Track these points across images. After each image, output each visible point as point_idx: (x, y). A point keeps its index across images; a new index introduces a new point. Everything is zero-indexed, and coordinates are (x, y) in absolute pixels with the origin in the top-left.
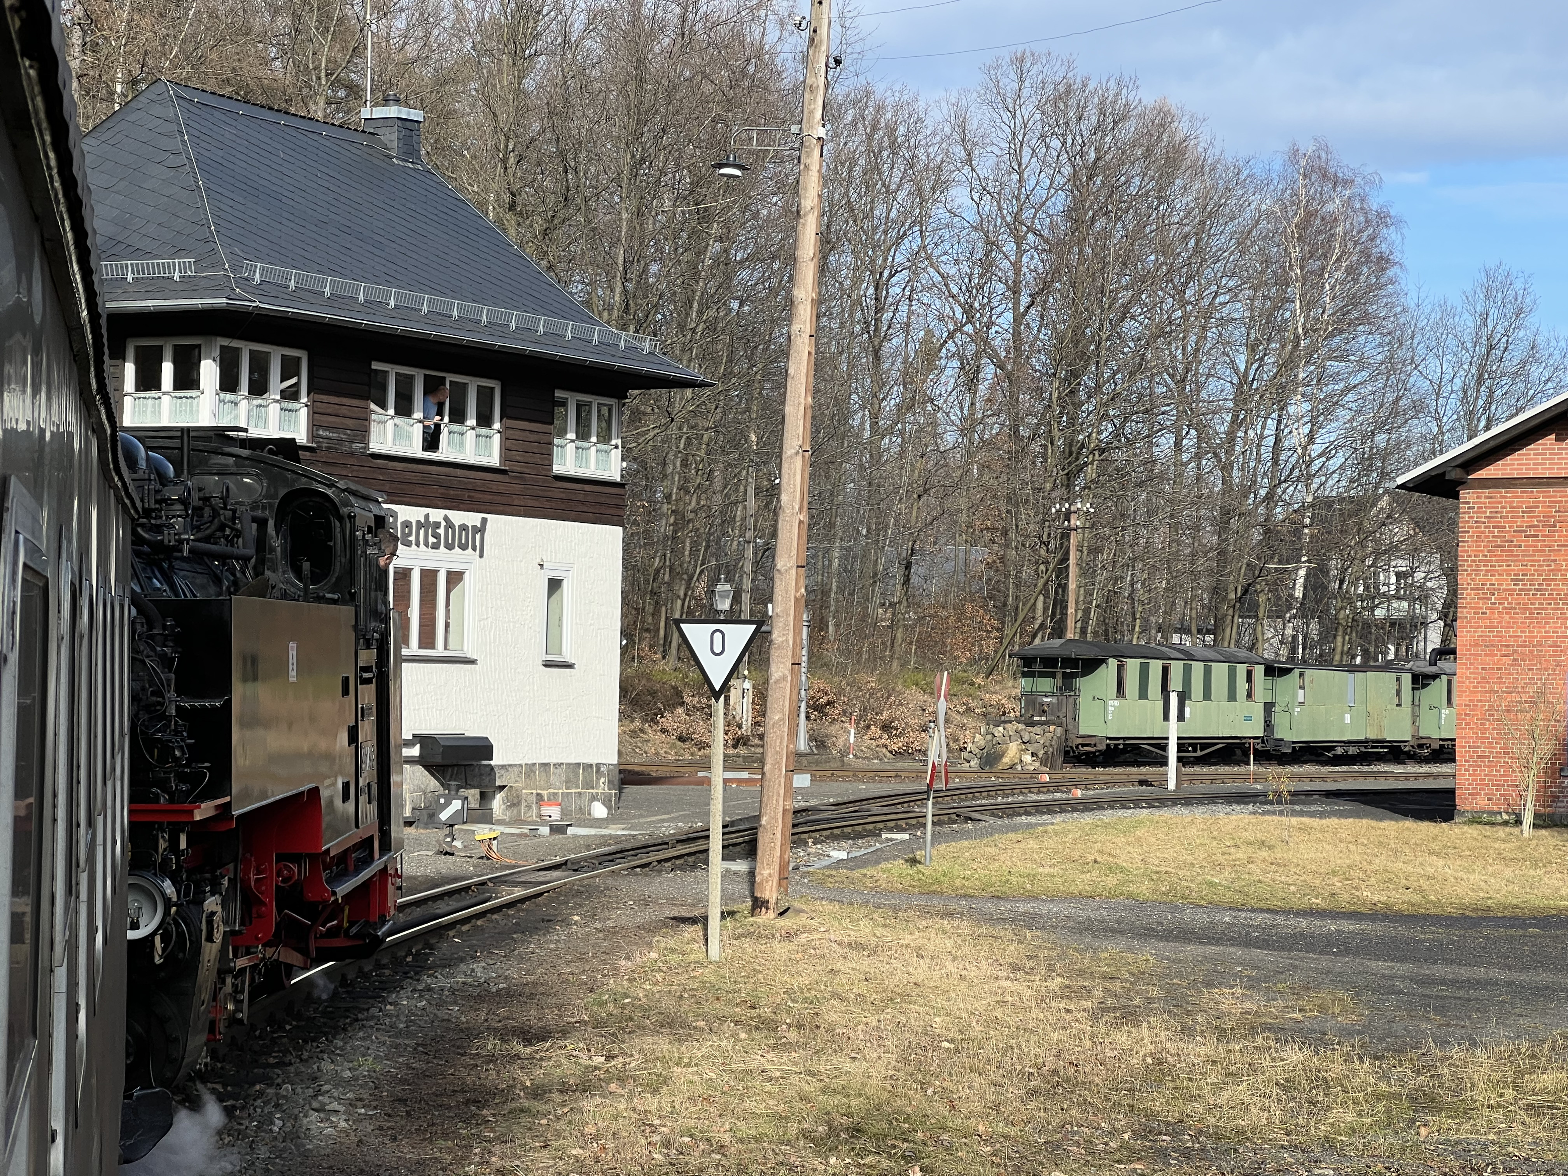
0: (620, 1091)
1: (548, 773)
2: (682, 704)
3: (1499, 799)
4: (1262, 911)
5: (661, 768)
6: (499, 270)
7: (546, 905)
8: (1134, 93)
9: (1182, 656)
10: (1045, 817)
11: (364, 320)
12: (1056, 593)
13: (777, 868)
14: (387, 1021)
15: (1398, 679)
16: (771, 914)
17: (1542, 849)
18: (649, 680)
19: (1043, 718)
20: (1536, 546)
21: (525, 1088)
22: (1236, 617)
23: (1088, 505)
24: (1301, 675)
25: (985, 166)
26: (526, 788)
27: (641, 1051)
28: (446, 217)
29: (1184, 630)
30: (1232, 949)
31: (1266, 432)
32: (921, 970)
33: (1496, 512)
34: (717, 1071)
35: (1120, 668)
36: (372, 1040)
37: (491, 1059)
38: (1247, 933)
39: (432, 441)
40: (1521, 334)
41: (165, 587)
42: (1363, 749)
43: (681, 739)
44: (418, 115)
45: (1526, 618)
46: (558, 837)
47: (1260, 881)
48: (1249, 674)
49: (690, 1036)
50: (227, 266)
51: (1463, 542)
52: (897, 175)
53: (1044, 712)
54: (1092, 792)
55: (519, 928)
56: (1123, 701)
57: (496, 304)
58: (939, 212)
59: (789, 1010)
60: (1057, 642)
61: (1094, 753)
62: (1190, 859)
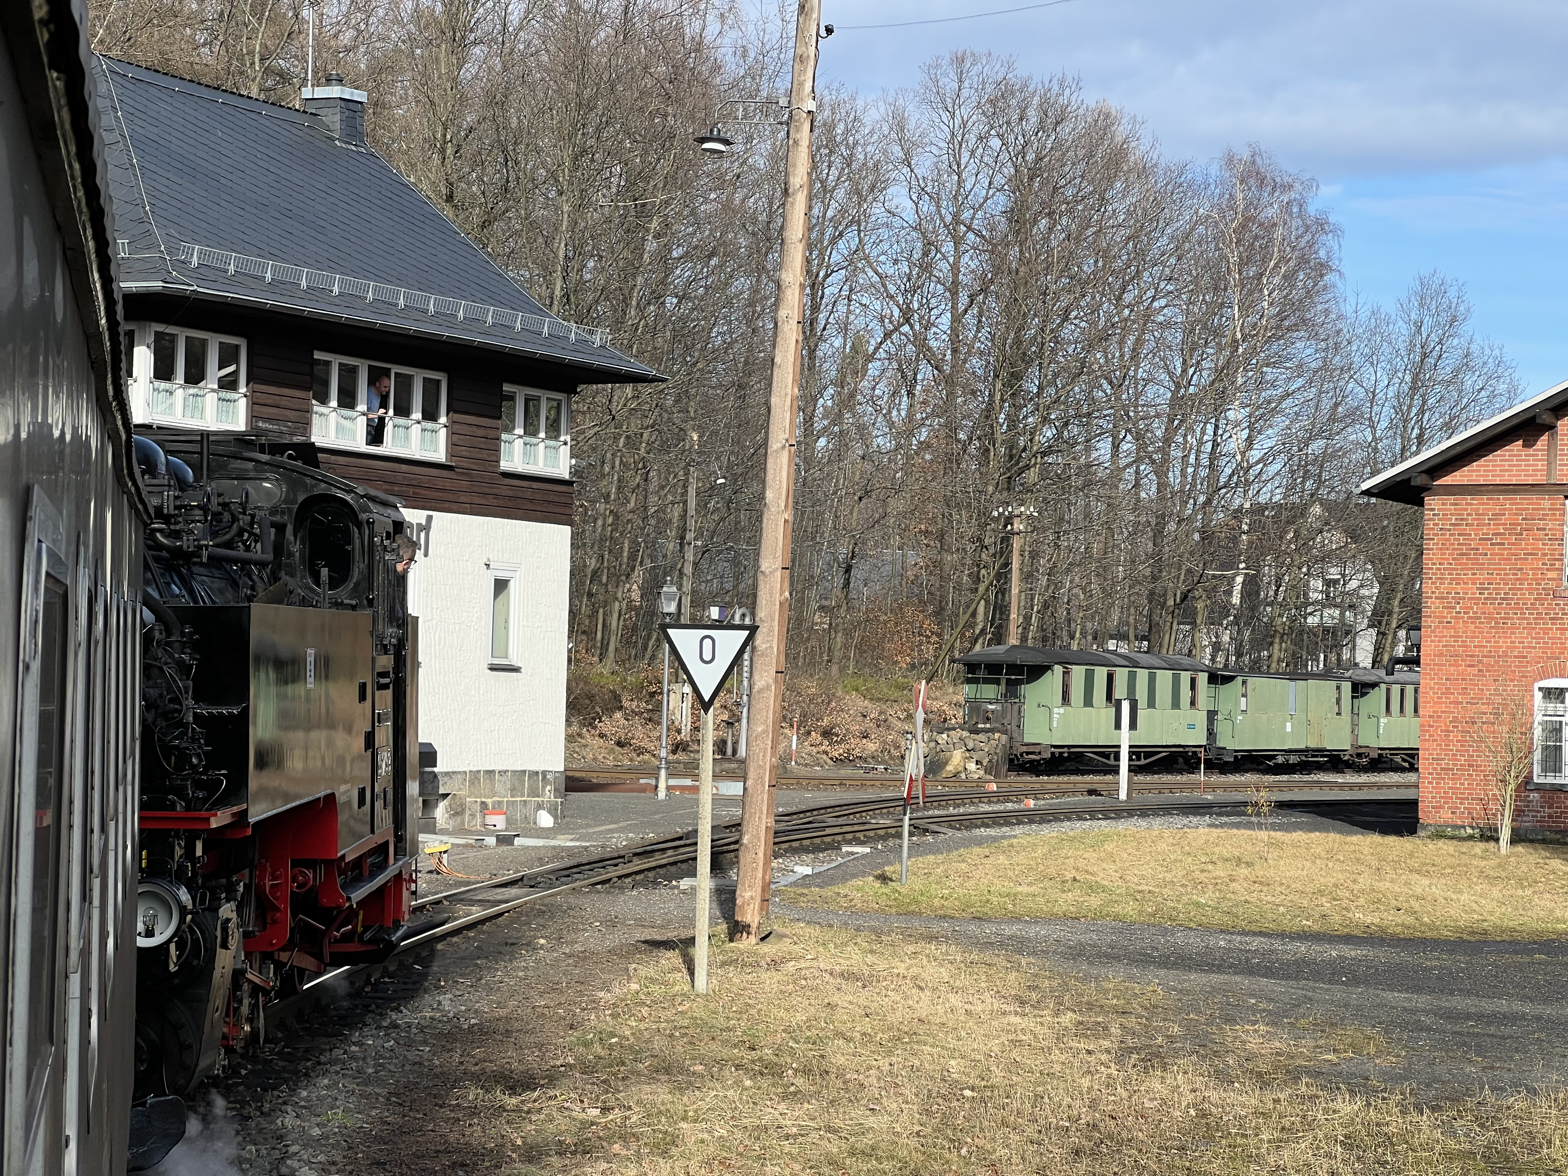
0: (624, 1152)
1: (492, 780)
2: (621, 708)
3: (1463, 813)
4: (1254, 934)
5: (601, 775)
6: (446, 258)
7: (507, 926)
8: (1076, 94)
9: (1127, 664)
10: (1004, 829)
11: (308, 307)
12: (996, 597)
13: (759, 890)
14: (354, 1065)
15: (1338, 688)
16: (753, 940)
17: (1524, 866)
18: (586, 683)
19: (988, 726)
20: (1502, 554)
21: (515, 1148)
22: (1175, 624)
23: (1032, 509)
24: (1244, 682)
25: (924, 165)
26: (469, 796)
27: (639, 1102)
28: (390, 202)
29: (1121, 637)
30: (1238, 978)
31: (1206, 438)
32: (923, 1004)
33: (1462, 519)
34: (728, 1127)
35: (1066, 673)
36: (339, 1089)
37: (474, 1111)
38: (1247, 960)
39: (376, 434)
40: (1456, 342)
41: (184, 592)
42: (1304, 758)
43: (619, 744)
44: (362, 96)
45: (1491, 627)
46: (505, 848)
47: (1246, 902)
48: (1193, 681)
49: (691, 1083)
50: (162, 248)
51: (1428, 549)
52: (834, 172)
53: (988, 719)
54: (1043, 802)
55: (482, 952)
56: (1069, 708)
57: (443, 294)
58: (877, 210)
59: (792, 1053)
60: (1001, 648)
61: (1038, 761)
62: (1169, 876)
